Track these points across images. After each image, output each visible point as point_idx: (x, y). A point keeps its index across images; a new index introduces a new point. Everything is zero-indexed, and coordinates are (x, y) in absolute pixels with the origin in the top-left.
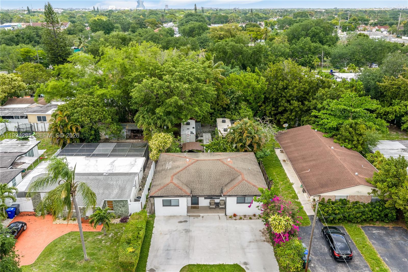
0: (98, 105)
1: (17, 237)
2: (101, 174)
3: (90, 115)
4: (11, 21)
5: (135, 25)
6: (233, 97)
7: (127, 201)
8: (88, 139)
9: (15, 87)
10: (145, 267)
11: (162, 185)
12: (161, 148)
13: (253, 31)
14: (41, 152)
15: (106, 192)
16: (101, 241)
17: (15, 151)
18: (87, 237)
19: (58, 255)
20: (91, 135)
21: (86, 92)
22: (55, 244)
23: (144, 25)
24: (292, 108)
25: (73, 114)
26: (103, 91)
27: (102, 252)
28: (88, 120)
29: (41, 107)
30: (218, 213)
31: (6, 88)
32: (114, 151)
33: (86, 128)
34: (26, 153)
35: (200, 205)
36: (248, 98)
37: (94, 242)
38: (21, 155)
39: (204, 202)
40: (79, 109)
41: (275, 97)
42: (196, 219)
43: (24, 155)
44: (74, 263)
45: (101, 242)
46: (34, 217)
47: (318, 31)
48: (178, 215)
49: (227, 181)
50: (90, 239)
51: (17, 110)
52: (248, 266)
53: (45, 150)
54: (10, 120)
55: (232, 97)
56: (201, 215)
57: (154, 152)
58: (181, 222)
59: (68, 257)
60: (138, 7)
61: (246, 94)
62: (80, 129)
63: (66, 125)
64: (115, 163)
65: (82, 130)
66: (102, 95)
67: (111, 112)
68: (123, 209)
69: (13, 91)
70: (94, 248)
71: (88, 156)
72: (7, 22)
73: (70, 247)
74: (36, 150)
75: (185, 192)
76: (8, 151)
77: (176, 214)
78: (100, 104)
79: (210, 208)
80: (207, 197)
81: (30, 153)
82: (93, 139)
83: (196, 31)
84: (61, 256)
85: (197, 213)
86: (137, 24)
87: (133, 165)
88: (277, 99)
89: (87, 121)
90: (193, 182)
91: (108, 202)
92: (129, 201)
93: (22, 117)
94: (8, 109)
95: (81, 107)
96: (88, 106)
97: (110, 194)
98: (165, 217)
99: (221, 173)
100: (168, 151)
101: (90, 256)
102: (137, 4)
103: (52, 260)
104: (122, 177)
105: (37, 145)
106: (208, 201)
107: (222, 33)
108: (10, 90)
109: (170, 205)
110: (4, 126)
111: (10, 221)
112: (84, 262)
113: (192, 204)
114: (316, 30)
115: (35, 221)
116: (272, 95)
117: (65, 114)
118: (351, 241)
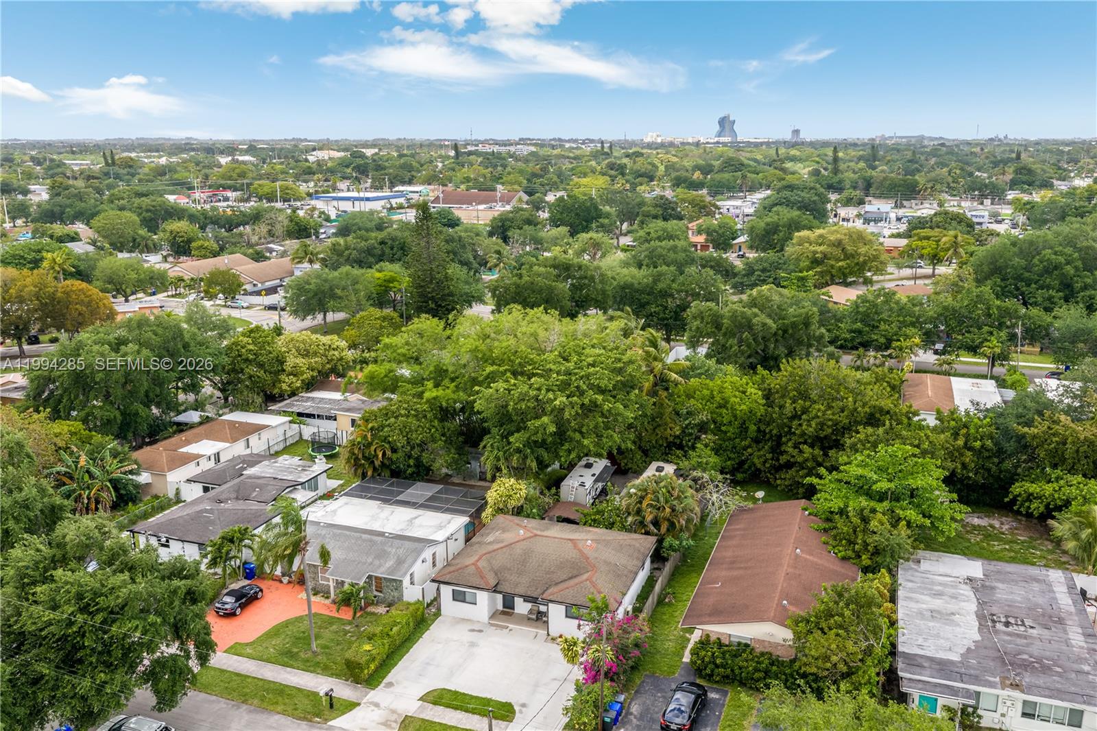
0: (425, 416)
1: (243, 607)
2: (382, 534)
3: (407, 433)
4: (410, 182)
5: (651, 208)
6: (690, 423)
7: (401, 581)
8: (405, 472)
9: (332, 360)
10: (384, 677)
11: (459, 566)
12: (501, 506)
13: (928, 238)
14: (334, 484)
15: (377, 562)
16: (346, 632)
17: (289, 478)
18: (331, 624)
19: (284, 639)
20: (409, 466)
21: (414, 391)
22: (287, 624)
23: (673, 209)
24: (800, 459)
25: (383, 427)
26: (438, 392)
27: (339, 648)
28: (404, 441)
29: (363, 402)
30: (537, 628)
31: (316, 362)
32: (431, 499)
33: (400, 454)
34: (302, 484)
35: (517, 610)
36: (723, 428)
37: (336, 632)
38: (294, 486)
39: (522, 607)
40: (392, 420)
41: (775, 432)
42: (499, 631)
43: (300, 487)
44: (297, 653)
45: (345, 635)
46: (277, 584)
47: (1062, 259)
48: (475, 619)
49: (565, 577)
50: (334, 627)
51: (326, 403)
52: (524, 709)
53: (341, 482)
54: (309, 420)
55: (687, 422)
56: (511, 626)
57: (489, 511)
58: (473, 630)
59: (294, 644)
60: (719, 136)
61: (719, 419)
62: (389, 453)
63: (370, 444)
64: (417, 521)
65: (394, 457)
66: (434, 398)
67: (449, 429)
68: (396, 594)
69: (328, 366)
70: (332, 640)
71: (385, 501)
72: (403, 183)
73: (304, 632)
74: (322, 480)
75: (487, 583)
76: (279, 477)
77: (472, 618)
78: (428, 416)
79: (529, 619)
80: (527, 599)
81: (312, 484)
82: (414, 473)
83: (781, 234)
84: (287, 640)
85: (504, 621)
86: (656, 206)
87: (440, 527)
88: (780, 437)
89: (401, 442)
90: (509, 569)
91: (376, 578)
92: (406, 582)
93: (329, 418)
94: (313, 399)
95: (396, 417)
96: (408, 416)
97: (380, 566)
98: (454, 618)
99: (561, 563)
100: (519, 511)
101: (322, 648)
102: (717, 128)
103: (273, 643)
104: (407, 544)
105: (325, 471)
106: (529, 606)
107: (822, 248)
108: (323, 365)
109: (464, 601)
110: (297, 430)
111: (247, 582)
112: (309, 654)
113: (504, 607)
114: (1054, 257)
115: (277, 589)
116: (771, 427)
117: (370, 425)
118: (721, 713)
